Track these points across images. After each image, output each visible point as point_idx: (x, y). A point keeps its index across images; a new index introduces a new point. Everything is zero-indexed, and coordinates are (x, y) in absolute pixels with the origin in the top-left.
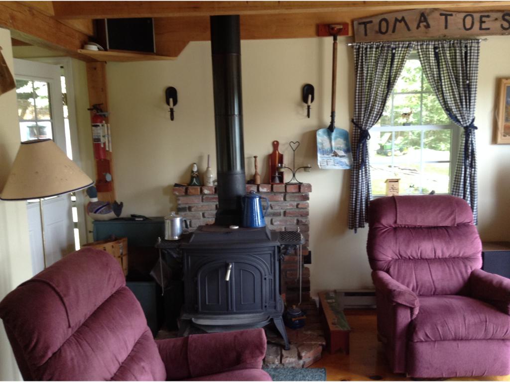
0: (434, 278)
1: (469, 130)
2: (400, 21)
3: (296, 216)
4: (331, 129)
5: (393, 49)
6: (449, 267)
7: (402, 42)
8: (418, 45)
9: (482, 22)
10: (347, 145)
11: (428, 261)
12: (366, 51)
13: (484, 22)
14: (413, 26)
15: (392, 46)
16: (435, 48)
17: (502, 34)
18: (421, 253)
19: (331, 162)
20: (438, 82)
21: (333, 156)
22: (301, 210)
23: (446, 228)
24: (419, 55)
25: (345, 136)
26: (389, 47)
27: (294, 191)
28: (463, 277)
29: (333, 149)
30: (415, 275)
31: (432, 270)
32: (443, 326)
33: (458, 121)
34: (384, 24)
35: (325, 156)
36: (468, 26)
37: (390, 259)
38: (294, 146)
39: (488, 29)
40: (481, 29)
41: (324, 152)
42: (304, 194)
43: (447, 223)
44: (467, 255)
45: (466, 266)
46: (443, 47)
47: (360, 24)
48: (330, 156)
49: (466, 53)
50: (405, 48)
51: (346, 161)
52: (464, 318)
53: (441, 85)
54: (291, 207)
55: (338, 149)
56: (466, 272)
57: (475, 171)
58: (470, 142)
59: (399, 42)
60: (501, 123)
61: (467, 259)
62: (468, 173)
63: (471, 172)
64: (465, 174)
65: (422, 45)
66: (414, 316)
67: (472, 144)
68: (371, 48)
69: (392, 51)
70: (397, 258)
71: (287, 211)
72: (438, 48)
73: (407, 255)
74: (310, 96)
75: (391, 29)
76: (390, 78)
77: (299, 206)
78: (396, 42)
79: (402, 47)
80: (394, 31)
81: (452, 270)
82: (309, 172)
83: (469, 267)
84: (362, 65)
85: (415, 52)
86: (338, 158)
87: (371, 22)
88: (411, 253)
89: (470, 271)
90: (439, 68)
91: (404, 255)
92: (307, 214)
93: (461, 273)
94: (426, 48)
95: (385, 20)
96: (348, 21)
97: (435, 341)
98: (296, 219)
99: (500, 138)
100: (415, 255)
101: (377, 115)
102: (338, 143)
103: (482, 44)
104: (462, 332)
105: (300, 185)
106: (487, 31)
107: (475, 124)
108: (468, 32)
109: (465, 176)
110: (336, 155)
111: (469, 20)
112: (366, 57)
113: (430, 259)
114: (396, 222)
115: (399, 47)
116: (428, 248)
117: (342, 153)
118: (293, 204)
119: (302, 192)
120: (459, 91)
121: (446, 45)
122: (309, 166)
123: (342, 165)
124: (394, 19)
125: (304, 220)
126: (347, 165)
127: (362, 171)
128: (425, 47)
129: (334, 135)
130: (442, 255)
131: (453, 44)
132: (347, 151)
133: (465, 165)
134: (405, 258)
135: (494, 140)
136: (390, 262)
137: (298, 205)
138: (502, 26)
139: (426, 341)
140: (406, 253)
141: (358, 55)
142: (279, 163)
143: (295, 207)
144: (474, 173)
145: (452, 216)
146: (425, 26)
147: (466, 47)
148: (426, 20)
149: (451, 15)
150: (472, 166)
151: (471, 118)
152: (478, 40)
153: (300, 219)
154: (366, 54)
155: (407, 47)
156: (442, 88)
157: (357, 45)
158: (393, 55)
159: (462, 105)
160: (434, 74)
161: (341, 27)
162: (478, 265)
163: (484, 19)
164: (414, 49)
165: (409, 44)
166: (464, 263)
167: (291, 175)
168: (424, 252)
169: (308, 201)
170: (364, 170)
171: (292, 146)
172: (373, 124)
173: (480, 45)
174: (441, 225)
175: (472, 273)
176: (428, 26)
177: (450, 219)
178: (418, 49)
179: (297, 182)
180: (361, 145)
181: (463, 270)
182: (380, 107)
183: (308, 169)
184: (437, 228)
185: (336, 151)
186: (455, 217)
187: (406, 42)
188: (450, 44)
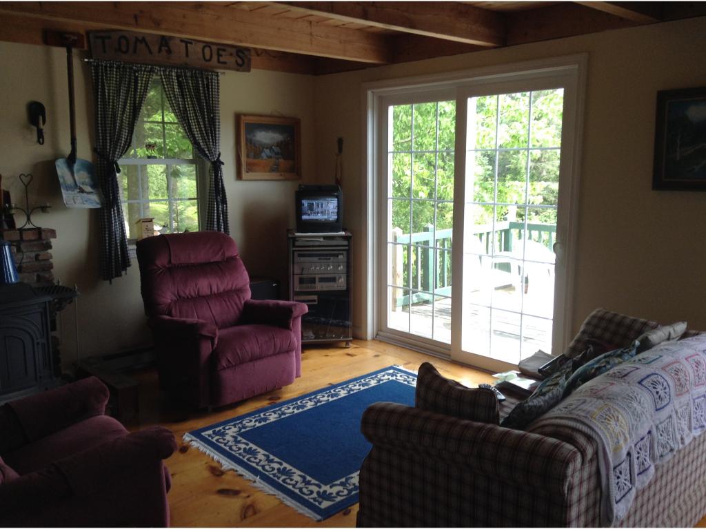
0: (214, 314)
1: (217, 165)
2: (141, 42)
3: (36, 271)
4: (71, 160)
5: (135, 71)
6: (225, 301)
7: (143, 64)
8: (160, 71)
9: (219, 55)
10: (92, 179)
11: (206, 298)
12: (106, 70)
13: (221, 56)
14: (155, 49)
15: (134, 68)
16: (178, 77)
17: (238, 70)
18: (198, 292)
19: (79, 200)
20: (184, 113)
21: (79, 192)
22: (42, 263)
23: (216, 263)
24: (163, 82)
25: (90, 168)
26: (131, 68)
27: (33, 238)
28: (238, 309)
29: (78, 185)
30: (197, 313)
31: (211, 305)
32: (241, 350)
33: (206, 155)
34: (123, 41)
35: (70, 192)
36: (208, 57)
37: (169, 301)
38: (26, 180)
39: (225, 63)
40: (219, 62)
41: (68, 188)
42: (44, 242)
43: (218, 258)
44: (238, 287)
45: (239, 298)
46: (186, 76)
47: (97, 37)
48: (76, 192)
49: (208, 85)
50: (147, 72)
51: (95, 198)
52: (257, 339)
53: (187, 116)
54: (29, 260)
55: (83, 184)
56: (241, 303)
57: (226, 207)
58: (219, 178)
59: (141, 64)
60: (244, 159)
61: (239, 291)
62: (220, 209)
63: (223, 209)
64: (218, 210)
65: (164, 71)
66: (215, 346)
67: (222, 180)
68: (110, 67)
69: (135, 73)
70: (176, 299)
71: (24, 265)
72: (181, 76)
73: (185, 294)
74: (41, 118)
75: (131, 49)
76: (134, 103)
77: (40, 258)
78: (138, 64)
79: (145, 71)
80: (135, 51)
81: (228, 303)
82: (48, 213)
83: (242, 299)
84: (103, 83)
85: (159, 77)
86: (85, 194)
87: (109, 38)
88: (190, 292)
89: (243, 302)
90: (183, 98)
91: (183, 295)
92: (51, 266)
93: (236, 304)
94: (169, 75)
95: (124, 37)
96: (82, 32)
97: (235, 366)
98: (36, 274)
99: (244, 175)
100: (193, 294)
101: (125, 145)
102: (82, 177)
103: (221, 77)
104: (257, 351)
105: (39, 231)
106: (224, 65)
107: (222, 159)
108: (208, 63)
109: (218, 213)
110: (82, 191)
111: (207, 51)
112: (107, 77)
113: (208, 296)
114: (170, 262)
115: (141, 70)
116: (205, 285)
117: (88, 189)
118: (31, 256)
119: (42, 238)
120: (205, 124)
121: (188, 74)
122: (48, 205)
123: (92, 203)
124: (134, 39)
125: (47, 276)
126: (98, 204)
127: (114, 210)
128: (167, 73)
129: (76, 167)
130: (218, 290)
131: (195, 73)
132: (93, 186)
133: (217, 202)
134: (184, 298)
135: (239, 176)
136: (170, 304)
137: (37, 256)
138: (236, 61)
139: (228, 367)
140: (184, 292)
141: (97, 73)
142: (5, 203)
143: (34, 259)
144: (226, 210)
145: (222, 251)
146: (166, 51)
147: (207, 79)
148: (167, 45)
149: (191, 43)
150: (224, 201)
151: (217, 153)
152: (218, 73)
153: (42, 274)
154: (106, 74)
155: (150, 72)
156: (189, 120)
157: (94, 62)
158: (136, 78)
159: (209, 139)
160: (179, 104)
161: (76, 38)
162: (248, 295)
163: (221, 52)
164: (157, 75)
165: (151, 68)
166: (237, 295)
167: (25, 219)
168: (201, 290)
169: (49, 251)
170: (115, 209)
171: (24, 180)
172: (121, 156)
173: (219, 78)
174: (212, 261)
175: (245, 303)
176: (169, 51)
177: (220, 253)
178: (161, 75)
179: (34, 227)
180: (110, 179)
181: (238, 302)
182: (128, 136)
183: (48, 209)
184: (209, 264)
185: (81, 186)
186: (224, 252)
187: (149, 65)
188: (192, 73)
